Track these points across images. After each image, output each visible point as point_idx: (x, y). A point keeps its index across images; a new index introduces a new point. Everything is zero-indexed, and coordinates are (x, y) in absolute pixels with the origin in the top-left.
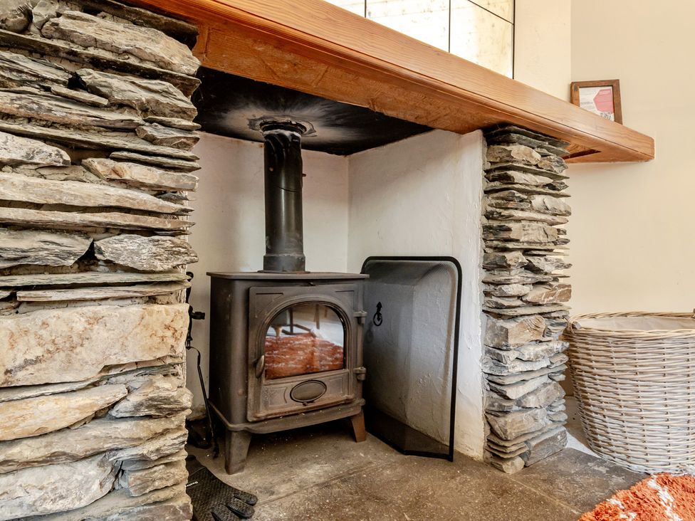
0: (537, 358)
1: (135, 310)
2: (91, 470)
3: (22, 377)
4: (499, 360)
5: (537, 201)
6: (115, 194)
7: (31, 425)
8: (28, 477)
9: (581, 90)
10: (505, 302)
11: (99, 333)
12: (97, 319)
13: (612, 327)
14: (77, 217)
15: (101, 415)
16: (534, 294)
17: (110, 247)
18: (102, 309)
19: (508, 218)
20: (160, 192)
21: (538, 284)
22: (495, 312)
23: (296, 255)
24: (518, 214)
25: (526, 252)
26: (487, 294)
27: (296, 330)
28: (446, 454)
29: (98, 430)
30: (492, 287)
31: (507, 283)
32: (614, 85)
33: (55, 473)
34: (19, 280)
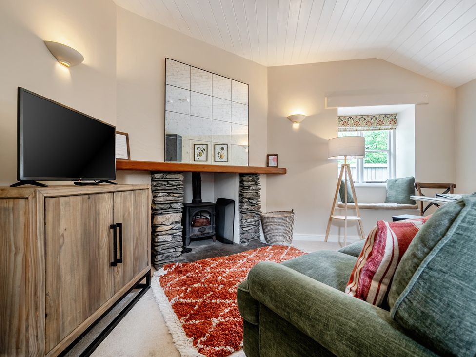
0: (251, 222)
1: (176, 214)
2: (170, 236)
3: (164, 223)
4: (242, 222)
5: (251, 188)
6: (173, 198)
7: (164, 229)
8: (164, 236)
9: (269, 156)
10: (243, 210)
11: (172, 217)
12: (171, 216)
13: (271, 215)
14: (169, 202)
15: (172, 229)
16: (250, 208)
17: (173, 205)
18: (172, 214)
19: (244, 193)
20: (178, 197)
21: (252, 206)
22: (241, 212)
23: (199, 200)
24: (245, 191)
25: (249, 199)
26: (240, 208)
27: (202, 217)
28: (232, 243)
29: (171, 231)
30: (241, 207)
31: (243, 206)
32: (277, 155)
33: (166, 236)
34: (163, 211)
